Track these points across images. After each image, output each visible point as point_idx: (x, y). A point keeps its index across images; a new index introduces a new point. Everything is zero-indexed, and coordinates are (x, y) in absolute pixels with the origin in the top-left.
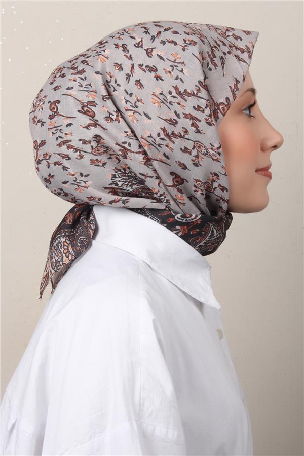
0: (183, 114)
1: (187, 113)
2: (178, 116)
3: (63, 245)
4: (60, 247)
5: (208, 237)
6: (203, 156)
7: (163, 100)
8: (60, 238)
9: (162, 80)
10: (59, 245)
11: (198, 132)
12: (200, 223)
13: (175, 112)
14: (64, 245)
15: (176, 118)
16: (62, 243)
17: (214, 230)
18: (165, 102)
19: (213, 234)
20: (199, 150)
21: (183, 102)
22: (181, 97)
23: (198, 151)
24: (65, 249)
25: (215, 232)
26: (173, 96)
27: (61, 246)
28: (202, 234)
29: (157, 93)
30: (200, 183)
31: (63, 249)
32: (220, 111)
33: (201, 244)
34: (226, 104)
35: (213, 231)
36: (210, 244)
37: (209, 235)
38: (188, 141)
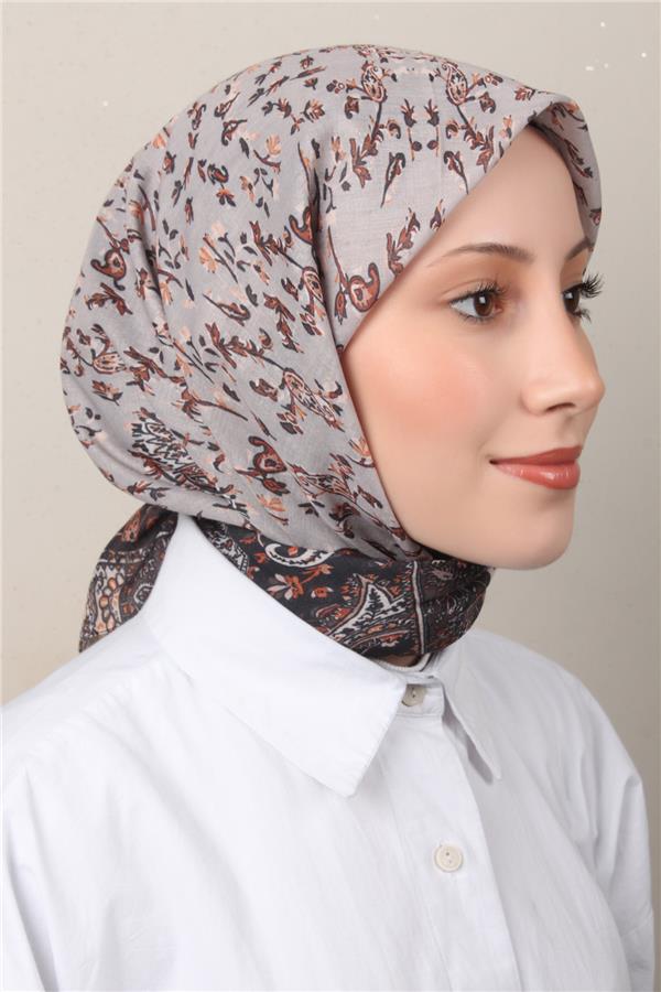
0: (265, 295)
1: (272, 296)
2: (253, 299)
3: (105, 584)
4: (97, 588)
5: (363, 611)
6: (304, 408)
7: (225, 258)
8: (104, 569)
9: (233, 204)
10: (99, 582)
11: (291, 346)
12: (328, 572)
13: (248, 289)
14: (109, 587)
15: (247, 303)
16: (106, 581)
17: (379, 593)
18: (228, 261)
19: (376, 606)
20: (296, 392)
21: (265, 267)
22: (263, 253)
23: (292, 395)
24: (104, 596)
25: (383, 599)
26: (247, 249)
27: (100, 588)
28: (346, 602)
29: (214, 236)
30: (305, 476)
31: (101, 595)
32: (351, 297)
33: (349, 625)
34: (368, 280)
35: (374, 596)
36: (378, 629)
37: (367, 605)
38: (270, 365)
